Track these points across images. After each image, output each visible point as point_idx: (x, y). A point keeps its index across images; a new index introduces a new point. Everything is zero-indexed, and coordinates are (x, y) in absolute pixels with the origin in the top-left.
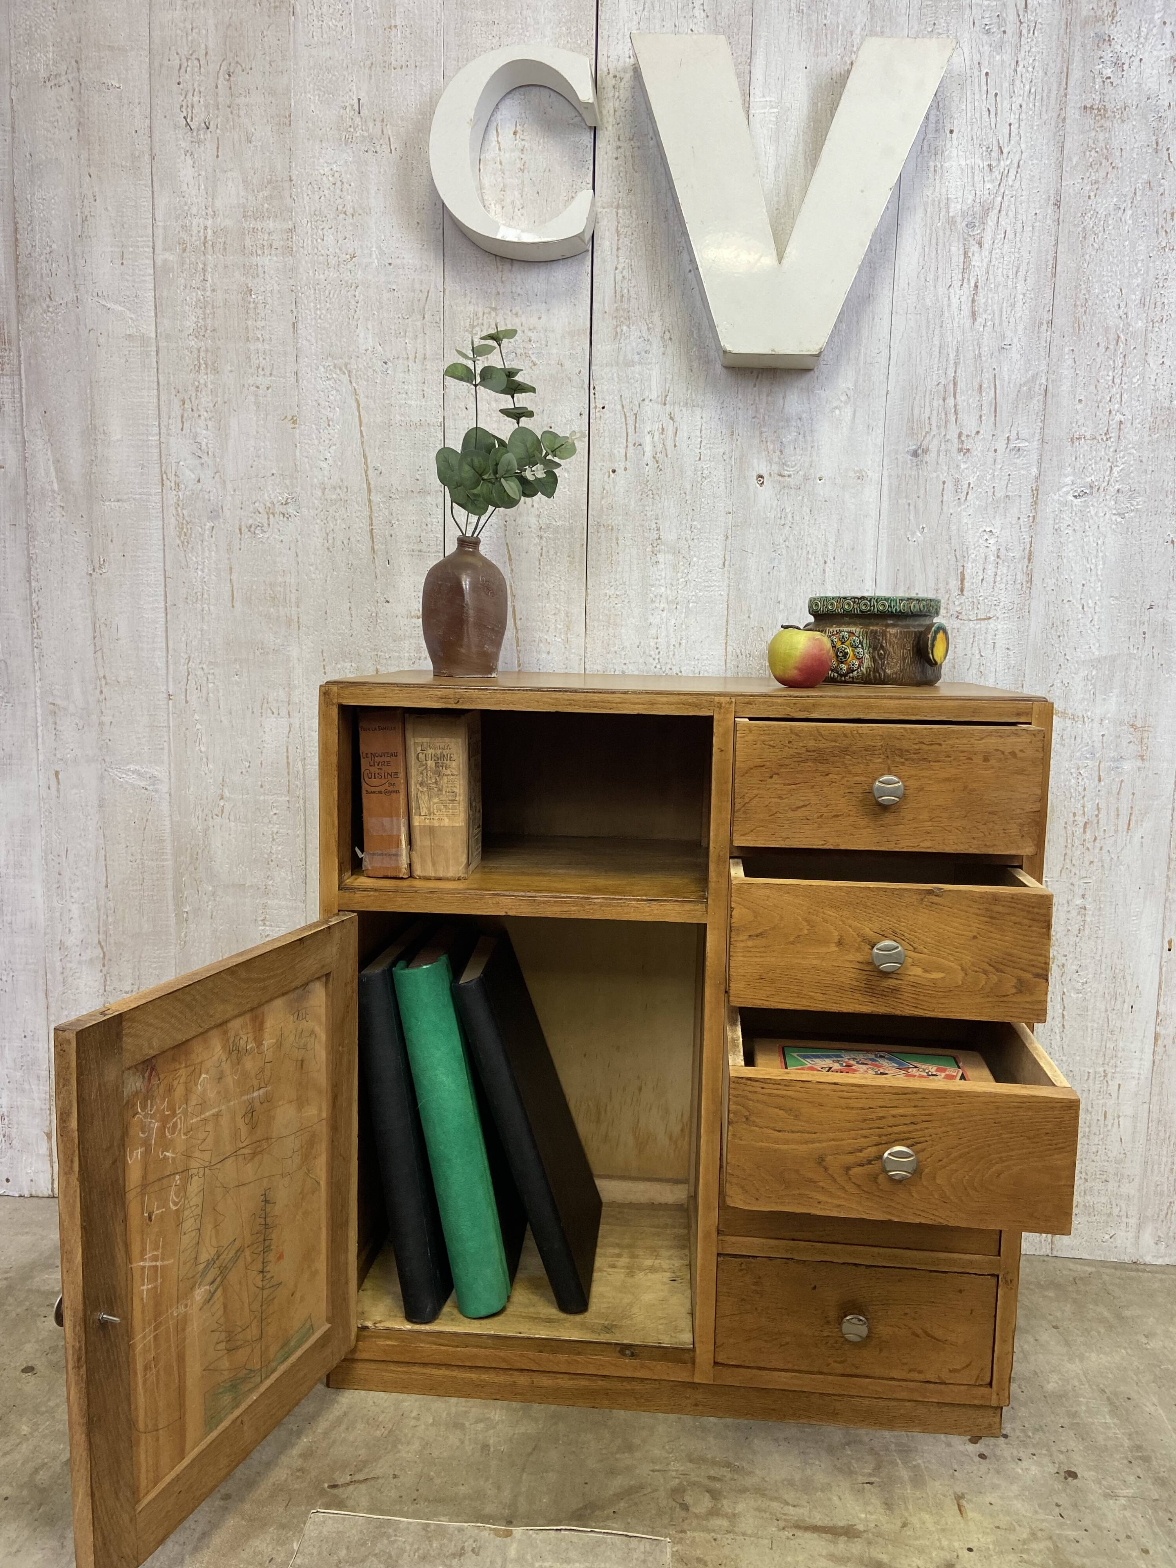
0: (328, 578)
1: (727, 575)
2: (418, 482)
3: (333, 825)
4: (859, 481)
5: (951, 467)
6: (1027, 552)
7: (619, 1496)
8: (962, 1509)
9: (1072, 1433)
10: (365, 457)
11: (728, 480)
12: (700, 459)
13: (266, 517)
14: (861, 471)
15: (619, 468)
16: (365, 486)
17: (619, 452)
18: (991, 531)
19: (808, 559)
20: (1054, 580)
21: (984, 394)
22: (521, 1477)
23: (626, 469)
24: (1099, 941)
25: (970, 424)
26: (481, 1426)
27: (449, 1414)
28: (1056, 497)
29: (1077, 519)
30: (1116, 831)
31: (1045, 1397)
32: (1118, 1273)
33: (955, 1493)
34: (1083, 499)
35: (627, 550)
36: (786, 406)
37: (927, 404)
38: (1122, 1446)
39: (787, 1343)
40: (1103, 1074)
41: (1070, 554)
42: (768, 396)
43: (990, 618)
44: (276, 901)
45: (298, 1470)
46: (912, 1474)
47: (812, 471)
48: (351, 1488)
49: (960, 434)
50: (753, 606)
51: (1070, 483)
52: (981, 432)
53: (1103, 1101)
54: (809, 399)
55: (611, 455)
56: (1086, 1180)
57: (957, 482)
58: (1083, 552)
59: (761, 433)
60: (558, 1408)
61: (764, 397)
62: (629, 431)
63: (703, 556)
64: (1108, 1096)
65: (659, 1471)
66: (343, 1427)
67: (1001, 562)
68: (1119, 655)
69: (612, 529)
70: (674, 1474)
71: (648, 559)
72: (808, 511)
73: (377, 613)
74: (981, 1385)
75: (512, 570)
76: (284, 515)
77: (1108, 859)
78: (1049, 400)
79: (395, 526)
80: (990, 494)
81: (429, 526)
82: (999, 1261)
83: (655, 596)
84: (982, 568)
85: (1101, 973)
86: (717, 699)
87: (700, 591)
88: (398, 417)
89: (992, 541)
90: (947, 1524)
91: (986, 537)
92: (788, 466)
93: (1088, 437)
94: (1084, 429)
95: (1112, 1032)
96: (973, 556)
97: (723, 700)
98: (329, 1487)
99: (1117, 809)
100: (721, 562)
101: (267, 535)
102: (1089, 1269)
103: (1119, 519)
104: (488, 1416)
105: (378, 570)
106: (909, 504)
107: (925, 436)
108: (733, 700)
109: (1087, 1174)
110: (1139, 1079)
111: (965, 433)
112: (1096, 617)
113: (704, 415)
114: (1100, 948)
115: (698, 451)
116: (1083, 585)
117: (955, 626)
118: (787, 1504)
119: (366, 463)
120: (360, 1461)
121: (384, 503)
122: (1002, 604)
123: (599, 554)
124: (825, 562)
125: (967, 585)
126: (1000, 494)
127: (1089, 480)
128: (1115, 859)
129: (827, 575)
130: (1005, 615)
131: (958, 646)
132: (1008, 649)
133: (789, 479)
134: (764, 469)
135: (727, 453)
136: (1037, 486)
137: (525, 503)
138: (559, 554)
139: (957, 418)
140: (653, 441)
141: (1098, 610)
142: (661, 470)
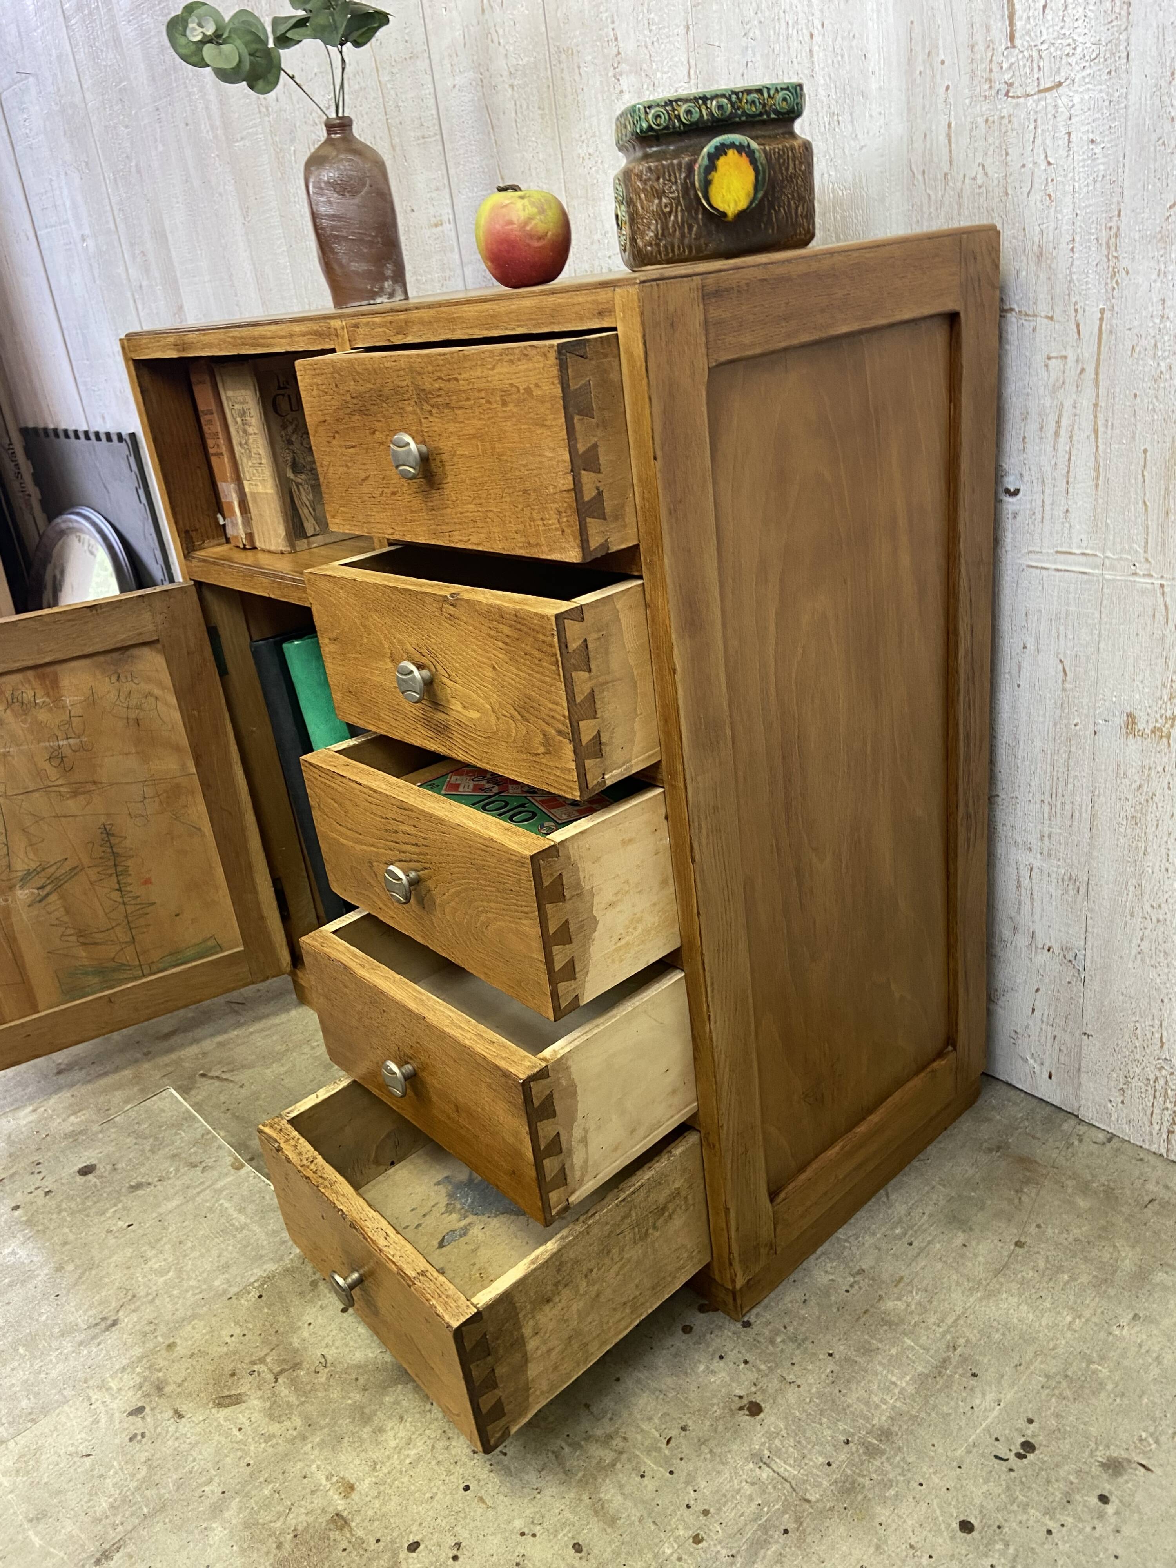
2: (408, 44)
19: (788, 36)
31: (866, 1312)
35: (590, 81)
43: (1060, 84)
45: (203, 1054)
48: (210, 1081)
63: (666, 69)
66: (267, 1033)
69: (572, 53)
81: (425, 100)
98: (200, 1074)
117: (1005, 113)
120: (241, 1064)
122: (1079, 50)
123: (566, 96)
124: (812, 36)
125: (1019, 24)
129: (815, 57)
130: (1085, 73)
131: (1010, 151)
132: (1092, 141)
137: (492, 41)
138: (530, 108)
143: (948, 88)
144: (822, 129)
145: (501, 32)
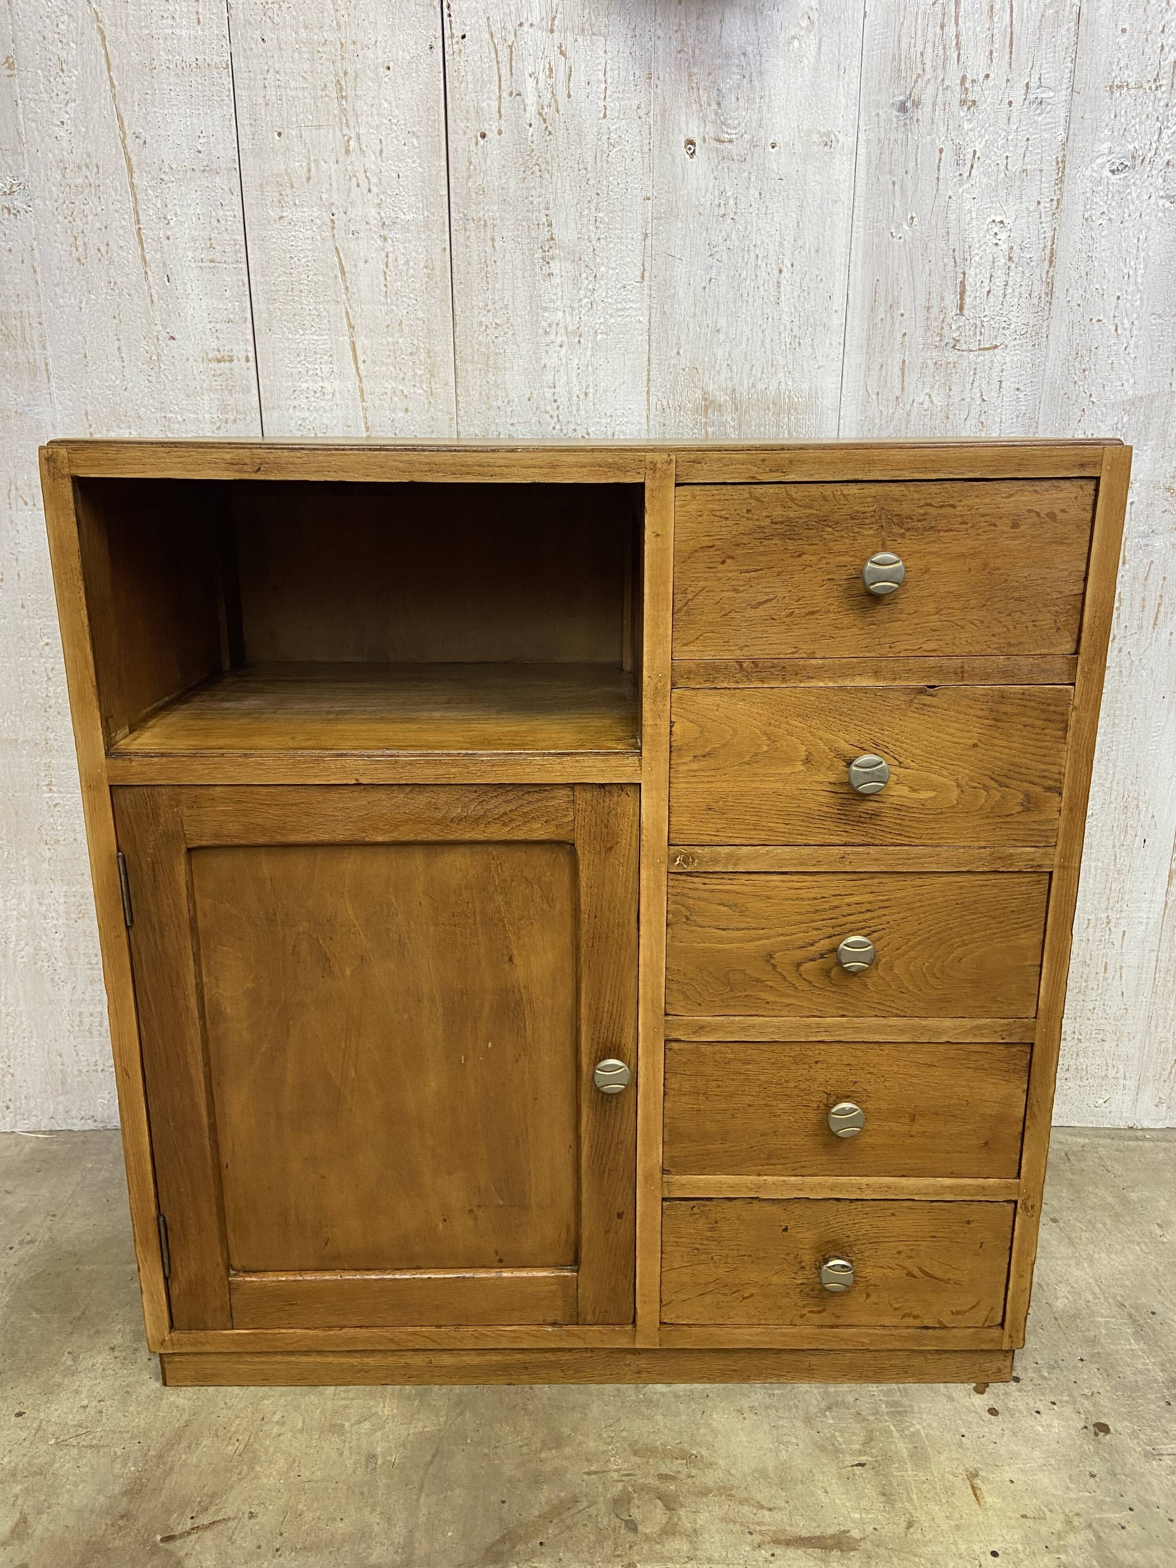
0: (83, 305)
1: (646, 291)
2: (201, 155)
3: (86, 661)
4: (827, 149)
5: (951, 127)
6: (1048, 251)
7: (546, 1518)
8: (978, 1492)
9: (1094, 1367)
10: (119, 117)
11: (646, 149)
12: (605, 116)
14: (828, 134)
15: (490, 130)
16: (124, 162)
17: (489, 105)
18: (1002, 222)
19: (757, 266)
20: (1081, 291)
21: (996, 19)
22: (418, 1500)
23: (500, 132)
24: (1111, 765)
25: (976, 63)
26: (367, 1425)
27: (323, 1412)
28: (1088, 173)
29: (1114, 204)
30: (1140, 627)
32: (1116, 1143)
33: (966, 1470)
34: (1122, 175)
35: (508, 256)
36: (724, 34)
37: (919, 32)
38: (1156, 1381)
39: (752, 1295)
40: (1105, 921)
41: (1103, 254)
42: (698, 18)
43: (996, 347)
44: (63, 760)
45: (122, 1517)
46: (911, 1446)
47: (762, 134)
48: (193, 1537)
49: (964, 79)
50: (683, 337)
51: (1107, 152)
52: (992, 76)
53: (1104, 951)
54: (756, 24)
55: (478, 110)
56: (1080, 1040)
57: (958, 150)
58: (1120, 252)
59: (690, 75)
60: (465, 1389)
61: (693, 20)
62: (503, 72)
63: (613, 265)
64: (1110, 945)
65: (595, 1473)
66: (184, 1444)
67: (1013, 266)
68: (1158, 394)
69: (485, 225)
70: (615, 1475)
71: (538, 270)
72: (756, 195)
73: (158, 355)
74: (990, 1327)
75: (347, 288)
76: (9, 210)
77: (1129, 662)
78: (1082, 29)
79: (172, 223)
80: (1002, 167)
81: (222, 222)
82: (1019, 1184)
83: (550, 325)
84: (988, 275)
85: (1111, 802)
86: (649, 456)
87: (611, 316)
88: (164, 56)
89: (1003, 236)
90: (961, 1517)
91: (996, 230)
92: (729, 126)
93: (1132, 85)
94: (1127, 72)
95: (1119, 872)
96: (977, 258)
97: (658, 458)
98: (162, 1540)
99: (1143, 600)
100: (638, 273)
102: (1081, 1141)
103: (1168, 204)
104: (374, 1410)
105: (153, 291)
106: (894, 183)
107: (916, 81)
108: (673, 457)
109: (1081, 1034)
110: (1147, 924)
111: (969, 77)
112: (1132, 342)
113: (609, 48)
114: (1111, 772)
115: (601, 103)
116: (1118, 298)
117: (951, 360)
118: (762, 1507)
119: (122, 128)
120: (206, 1495)
121: (153, 188)
122: (1012, 326)
123: (469, 264)
124: (781, 271)
125: (968, 300)
126: (1014, 168)
127: (1131, 147)
128: (1136, 663)
129: (782, 289)
130: (1015, 343)
131: (953, 388)
132: (1018, 389)
133: (729, 146)
134: (696, 130)
135: (643, 106)
136: (1064, 156)
137: (358, 185)
138: (411, 264)
139: (959, 55)
140: (537, 89)
141: (1135, 333)
142: (550, 133)
143: (905, 334)
144: (784, 347)
145: (374, 180)
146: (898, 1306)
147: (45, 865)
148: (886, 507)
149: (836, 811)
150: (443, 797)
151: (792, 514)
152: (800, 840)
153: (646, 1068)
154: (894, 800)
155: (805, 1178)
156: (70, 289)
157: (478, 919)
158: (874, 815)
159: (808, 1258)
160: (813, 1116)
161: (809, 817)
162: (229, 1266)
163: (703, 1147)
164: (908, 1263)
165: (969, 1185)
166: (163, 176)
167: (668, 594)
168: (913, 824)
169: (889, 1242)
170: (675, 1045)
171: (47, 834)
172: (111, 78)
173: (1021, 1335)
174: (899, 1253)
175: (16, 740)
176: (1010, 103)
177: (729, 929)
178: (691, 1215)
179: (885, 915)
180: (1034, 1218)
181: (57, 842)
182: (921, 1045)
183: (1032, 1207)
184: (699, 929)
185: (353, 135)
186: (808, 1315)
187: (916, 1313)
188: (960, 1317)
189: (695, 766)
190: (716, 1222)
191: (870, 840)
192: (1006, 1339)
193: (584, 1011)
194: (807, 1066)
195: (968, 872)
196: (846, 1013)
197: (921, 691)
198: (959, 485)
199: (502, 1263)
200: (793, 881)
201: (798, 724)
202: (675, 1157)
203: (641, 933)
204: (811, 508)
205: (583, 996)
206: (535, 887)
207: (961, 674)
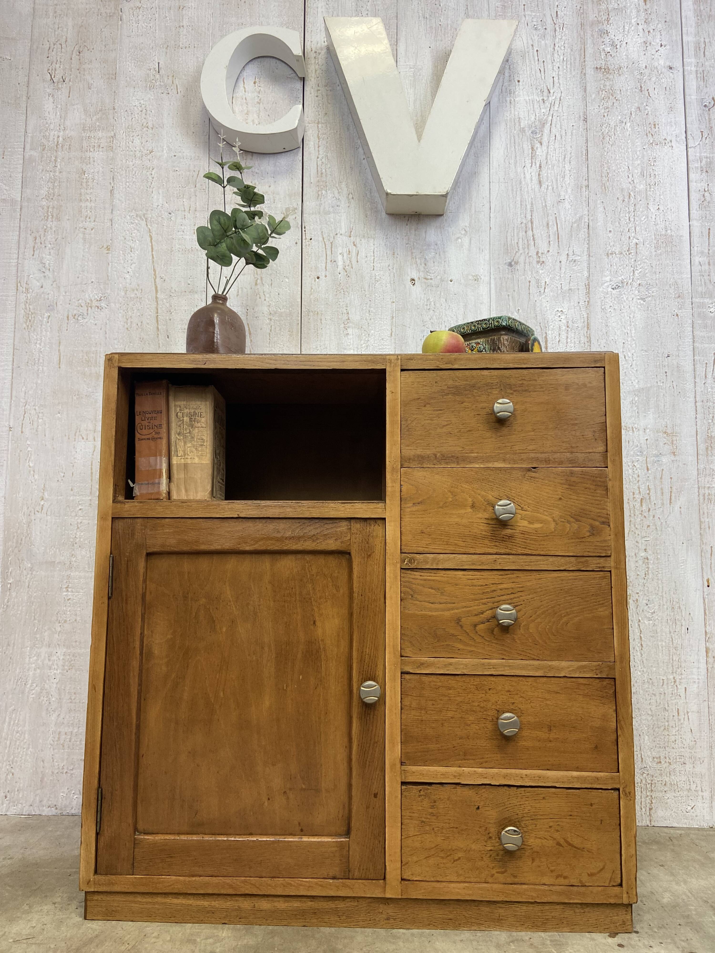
1: (393, 341)
2: (189, 285)
4: (476, 281)
5: (534, 272)
6: (586, 323)
9: (688, 928)
10: (154, 270)
11: (392, 282)
12: (374, 269)
13: (86, 309)
14: (477, 276)
15: (322, 275)
16: (154, 288)
17: (321, 266)
18: (562, 311)
20: (604, 341)
21: (550, 229)
23: (326, 276)
24: (660, 582)
25: (543, 246)
26: (211, 941)
27: (184, 934)
28: (601, 289)
29: (615, 302)
30: (663, 504)
31: (662, 907)
34: (618, 290)
35: (328, 327)
36: (427, 237)
37: (515, 235)
39: (459, 858)
40: (673, 681)
41: (613, 324)
42: (415, 231)
44: (77, 573)
47: (445, 276)
49: (537, 253)
51: (609, 280)
52: (551, 251)
53: (676, 701)
54: (441, 233)
55: (316, 267)
56: (670, 763)
57: (538, 281)
58: (622, 323)
59: (412, 253)
61: (413, 231)
62: (328, 252)
63: (377, 330)
64: (678, 697)
67: (570, 330)
68: (651, 387)
69: (318, 313)
71: (342, 332)
72: (444, 300)
74: (614, 886)
75: (251, 340)
76: (98, 307)
77: (660, 523)
78: (591, 232)
79: (173, 314)
80: (559, 288)
82: (619, 777)
84: (558, 334)
85: (663, 605)
86: (388, 358)
88: (177, 246)
89: (563, 317)
91: (559, 314)
92: (430, 273)
93: (617, 253)
94: (614, 248)
95: (676, 648)
96: (552, 326)
97: (392, 357)
99: (662, 489)
100: (389, 333)
101: (86, 320)
102: (680, 832)
103: (642, 302)
104: (216, 934)
105: (160, 342)
106: (508, 295)
107: (515, 254)
108: (400, 358)
109: (670, 759)
110: (698, 683)
111: (540, 252)
112: (634, 364)
113: (375, 243)
114: (661, 587)
115: (372, 265)
116: (624, 343)
119: (155, 274)
121: (166, 299)
123: (309, 330)
126: (566, 288)
127: (620, 278)
128: (664, 523)
133: (431, 281)
134: (415, 275)
135: (391, 265)
136: (589, 283)
137: (260, 298)
138: (282, 330)
139: (534, 243)
140: (343, 259)
141: (635, 359)
142: (349, 277)
145: (267, 295)
146: (553, 868)
147: (56, 636)
148: (503, 381)
149: (490, 534)
150: (282, 525)
151: (457, 384)
152: (472, 551)
153: (391, 691)
154: (521, 529)
155: (487, 770)
156: (121, 341)
157: (298, 598)
158: (511, 537)
159: (493, 830)
160: (490, 726)
161: (475, 537)
162: (136, 829)
163: (425, 746)
164: (557, 835)
165: (589, 777)
166: (171, 294)
167: (398, 420)
168: (532, 542)
169: (544, 819)
170: (407, 677)
171: (61, 617)
172: (153, 255)
173: (635, 893)
174: (550, 827)
175: (54, 562)
176: (560, 262)
177: (435, 603)
178: (420, 796)
179: (521, 596)
180: (632, 802)
181: (65, 621)
182: (549, 679)
183: (630, 793)
184: (419, 602)
185: (259, 278)
186: (496, 875)
187: (565, 874)
188: (594, 878)
189: (414, 509)
190: (435, 802)
191: (509, 551)
192: (625, 895)
193: (355, 654)
194: (484, 692)
195: (565, 570)
196: (505, 657)
197: (529, 470)
198: (537, 370)
199: (302, 832)
200: (469, 575)
201: (466, 487)
202: (408, 753)
203: (387, 604)
204: (467, 381)
205: (354, 645)
206: (329, 579)
207: (547, 461)
